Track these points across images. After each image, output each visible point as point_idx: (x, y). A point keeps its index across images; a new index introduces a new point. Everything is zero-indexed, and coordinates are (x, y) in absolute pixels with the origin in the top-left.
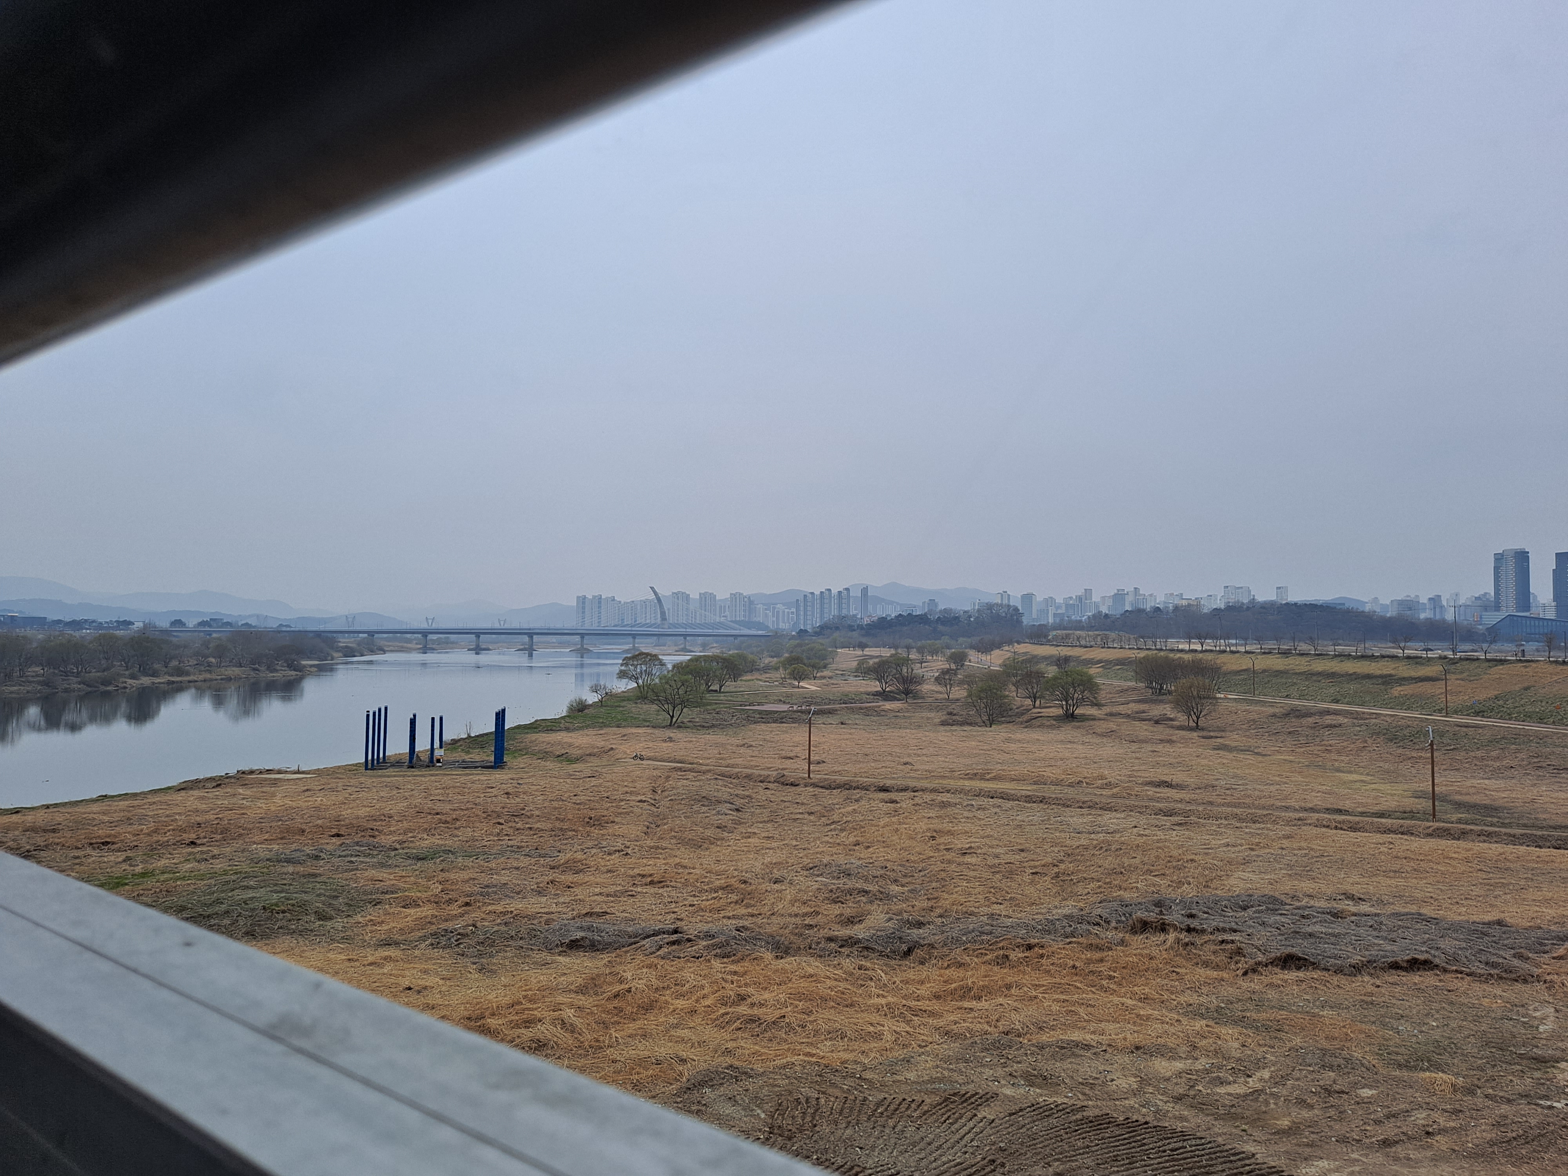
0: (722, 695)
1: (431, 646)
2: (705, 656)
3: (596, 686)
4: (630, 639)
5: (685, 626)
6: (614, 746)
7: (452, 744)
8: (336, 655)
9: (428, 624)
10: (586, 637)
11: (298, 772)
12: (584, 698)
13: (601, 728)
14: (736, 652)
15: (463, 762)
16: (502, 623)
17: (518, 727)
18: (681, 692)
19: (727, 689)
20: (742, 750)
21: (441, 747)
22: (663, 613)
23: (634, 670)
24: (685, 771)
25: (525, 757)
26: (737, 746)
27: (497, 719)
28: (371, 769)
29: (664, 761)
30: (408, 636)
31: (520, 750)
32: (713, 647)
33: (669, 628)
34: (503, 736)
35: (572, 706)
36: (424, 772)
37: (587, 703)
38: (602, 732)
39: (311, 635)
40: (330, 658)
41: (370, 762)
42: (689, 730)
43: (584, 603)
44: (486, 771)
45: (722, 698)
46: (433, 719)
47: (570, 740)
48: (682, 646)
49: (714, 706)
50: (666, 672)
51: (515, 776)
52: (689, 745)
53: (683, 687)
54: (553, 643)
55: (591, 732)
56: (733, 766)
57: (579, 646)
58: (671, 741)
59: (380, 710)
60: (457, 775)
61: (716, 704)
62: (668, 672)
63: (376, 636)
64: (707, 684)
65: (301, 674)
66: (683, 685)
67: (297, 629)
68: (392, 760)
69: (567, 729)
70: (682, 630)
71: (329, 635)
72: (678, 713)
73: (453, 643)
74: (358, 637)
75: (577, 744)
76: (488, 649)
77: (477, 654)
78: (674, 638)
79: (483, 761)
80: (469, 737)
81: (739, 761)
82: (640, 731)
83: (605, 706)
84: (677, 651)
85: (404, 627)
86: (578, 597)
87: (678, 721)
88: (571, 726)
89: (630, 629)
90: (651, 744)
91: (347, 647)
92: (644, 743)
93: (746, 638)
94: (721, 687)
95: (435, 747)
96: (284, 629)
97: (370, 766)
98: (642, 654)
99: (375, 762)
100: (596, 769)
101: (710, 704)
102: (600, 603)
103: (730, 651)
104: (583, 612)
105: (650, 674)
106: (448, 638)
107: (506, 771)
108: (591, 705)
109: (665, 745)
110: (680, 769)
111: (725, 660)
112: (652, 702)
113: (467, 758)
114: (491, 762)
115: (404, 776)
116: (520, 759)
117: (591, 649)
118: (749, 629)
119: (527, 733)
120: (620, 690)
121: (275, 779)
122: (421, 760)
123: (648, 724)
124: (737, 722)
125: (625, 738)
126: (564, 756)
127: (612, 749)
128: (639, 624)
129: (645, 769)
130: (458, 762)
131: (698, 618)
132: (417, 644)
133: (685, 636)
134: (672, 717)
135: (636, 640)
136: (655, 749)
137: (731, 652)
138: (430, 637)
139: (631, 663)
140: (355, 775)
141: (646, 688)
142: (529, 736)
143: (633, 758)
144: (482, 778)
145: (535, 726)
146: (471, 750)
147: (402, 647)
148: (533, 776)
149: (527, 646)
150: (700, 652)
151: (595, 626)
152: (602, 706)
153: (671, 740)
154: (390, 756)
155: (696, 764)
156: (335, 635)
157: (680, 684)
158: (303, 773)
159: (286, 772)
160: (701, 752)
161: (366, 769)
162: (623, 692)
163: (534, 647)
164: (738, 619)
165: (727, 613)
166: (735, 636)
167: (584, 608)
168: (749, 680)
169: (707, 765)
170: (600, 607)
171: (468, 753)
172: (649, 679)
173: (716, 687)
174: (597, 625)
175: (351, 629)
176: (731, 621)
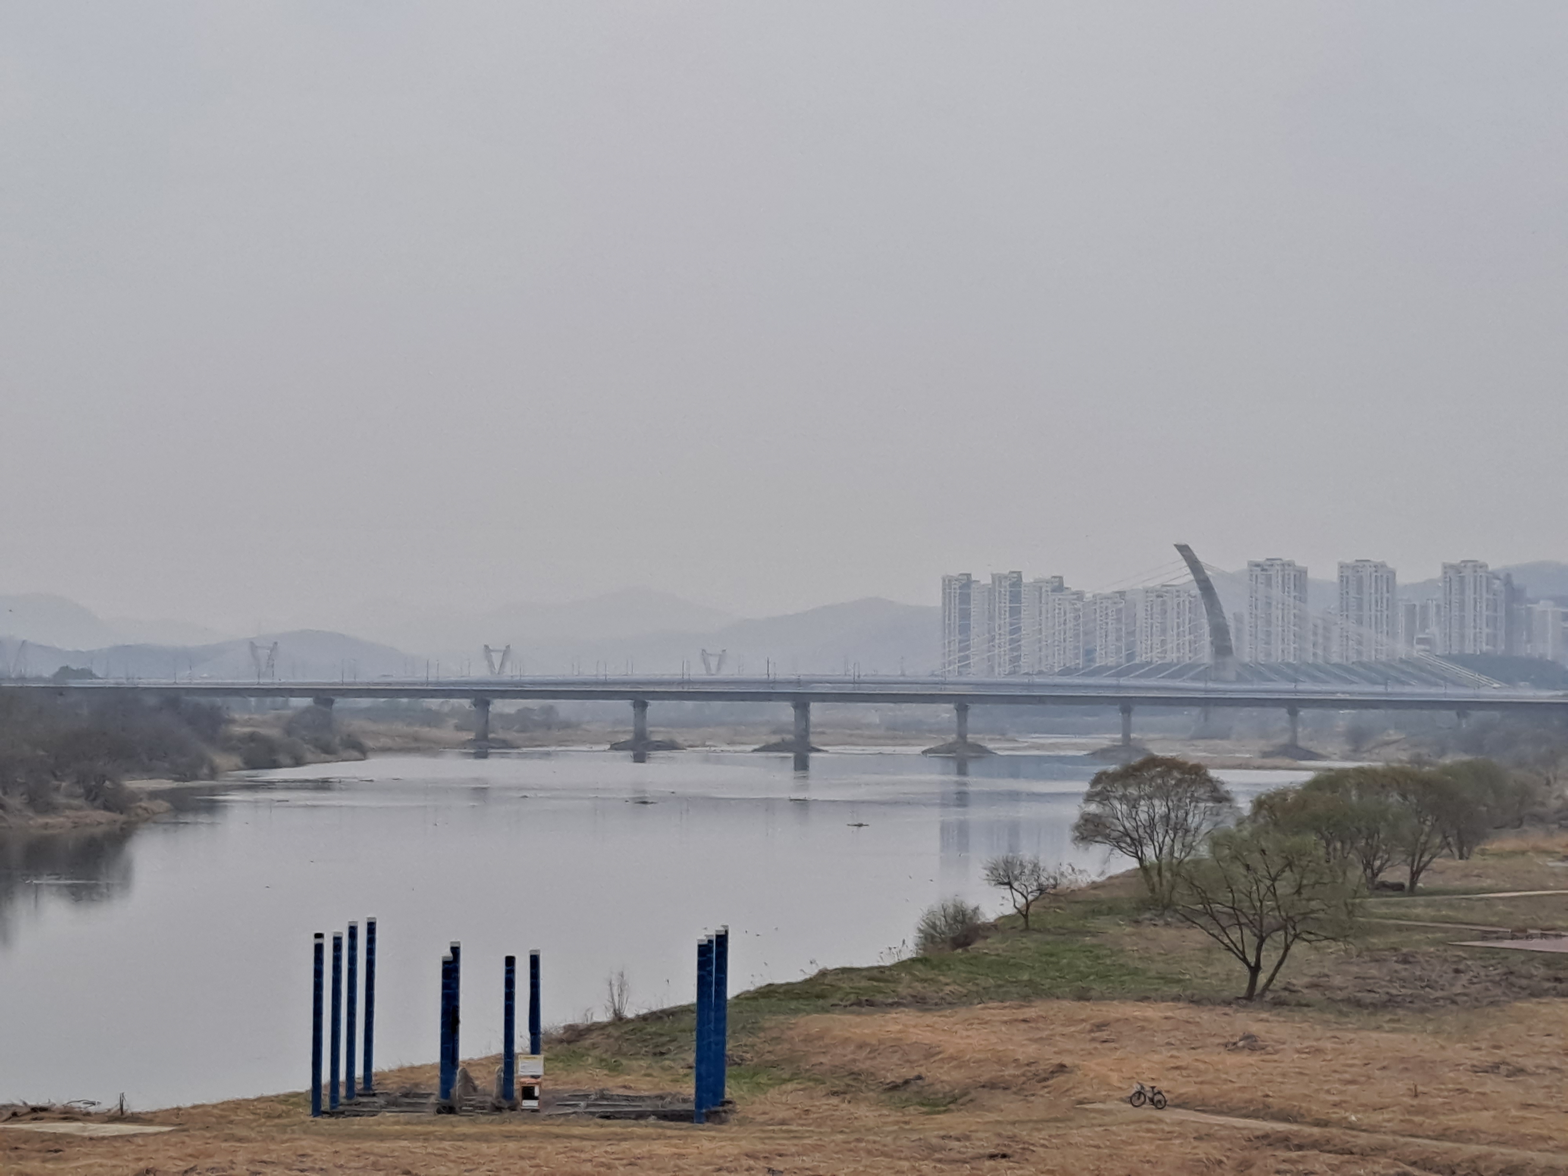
0: (1421, 900)
1: (501, 735)
2: (1360, 771)
3: (1008, 864)
4: (1114, 716)
5: (1294, 672)
6: (1067, 1060)
7: (569, 1042)
8: (221, 760)
9: (491, 665)
10: (975, 709)
11: (120, 1116)
12: (970, 903)
13: (1026, 999)
14: (1466, 758)
15: (603, 1097)
16: (713, 662)
17: (769, 992)
18: (1284, 888)
19: (1438, 882)
20: (1491, 1084)
21: (535, 1048)
22: (1220, 632)
23: (1130, 816)
24: (1300, 1147)
25: (789, 1086)
26: (1475, 1070)
27: (703, 964)
28: (330, 1114)
29: (1231, 1112)
30: (433, 703)
31: (774, 1065)
32: (1388, 744)
33: (1240, 678)
34: (721, 1019)
35: (934, 926)
36: (487, 1125)
37: (982, 920)
38: (1030, 1012)
39: (151, 701)
40: (205, 771)
41: (325, 1092)
42: (1311, 1013)
43: (965, 598)
44: (673, 1129)
45: (1419, 911)
46: (510, 961)
47: (927, 1037)
48: (1284, 739)
49: (1394, 939)
50: (1230, 824)
51: (759, 1146)
52: (1315, 1064)
53: (1287, 873)
54: (869, 726)
55: (994, 1012)
56: (1460, 1136)
57: (952, 738)
58: (1253, 1049)
59: (353, 932)
60: (582, 1138)
61: (1400, 929)
62: (1240, 822)
63: (340, 703)
64: (1368, 865)
65: (122, 818)
66: (1290, 865)
67: (111, 682)
68: (392, 1086)
69: (920, 1003)
70: (1282, 687)
71: (204, 701)
72: (1275, 957)
73: (567, 725)
74: (285, 706)
75: (951, 1050)
76: (672, 746)
77: (640, 758)
78: (1255, 711)
79: (662, 1098)
80: (619, 1018)
81: (1483, 1119)
82: (1152, 1012)
83: (1039, 931)
84: (1265, 755)
85: (418, 676)
86: (947, 582)
87: (1277, 983)
88: (929, 991)
89: (1113, 681)
90: (1186, 1057)
91: (252, 738)
92: (1166, 1053)
93: (1497, 714)
94: (1414, 875)
95: (517, 1049)
96: (74, 683)
97: (326, 1104)
98: (1152, 762)
99: (342, 1091)
100: (1009, 1130)
101: (1381, 930)
102: (1015, 597)
103: (1443, 753)
104: (965, 629)
105: (1179, 828)
106: (551, 708)
107: (731, 1129)
108: (994, 927)
109: (1232, 1059)
110: (1284, 1141)
111: (1427, 785)
112: (1189, 919)
113: (614, 1084)
114: (685, 1101)
115: (426, 1137)
116: (773, 1093)
117: (990, 746)
118: (1509, 681)
119: (796, 1011)
120: (1083, 880)
121: (57, 1137)
122: (475, 1089)
123: (1176, 990)
124: (1473, 989)
125: (1104, 1035)
126: (913, 1088)
127: (1062, 1068)
128: (1142, 666)
129: (1169, 1136)
130: (586, 1096)
131: (1335, 648)
132: (458, 728)
133: (1293, 706)
134: (1255, 970)
135: (1135, 719)
136: (1199, 1072)
137: (1447, 760)
138: (499, 706)
139: (1120, 793)
140: (283, 1129)
141: (1167, 875)
142: (802, 1020)
143: (1130, 1100)
144: (660, 1148)
145: (818, 989)
146: (624, 1062)
147: (416, 739)
148: (817, 1148)
149: (789, 737)
150: (1345, 758)
151: (1000, 675)
152: (1027, 928)
153: (1251, 1043)
154: (384, 1075)
155: (1338, 1123)
156: (219, 701)
157: (1278, 862)
158: (135, 1118)
159: (86, 1116)
160: (1352, 1088)
161: (317, 1111)
162: (1094, 886)
163: (814, 740)
164: (1469, 650)
165: (1434, 630)
166: (1462, 707)
167: (965, 615)
168: (1513, 853)
169: (1372, 1130)
170: (1015, 612)
171: (615, 1069)
172: (1177, 846)
173: (1399, 874)
174: (1008, 668)
175: (266, 681)
176: (1449, 658)
